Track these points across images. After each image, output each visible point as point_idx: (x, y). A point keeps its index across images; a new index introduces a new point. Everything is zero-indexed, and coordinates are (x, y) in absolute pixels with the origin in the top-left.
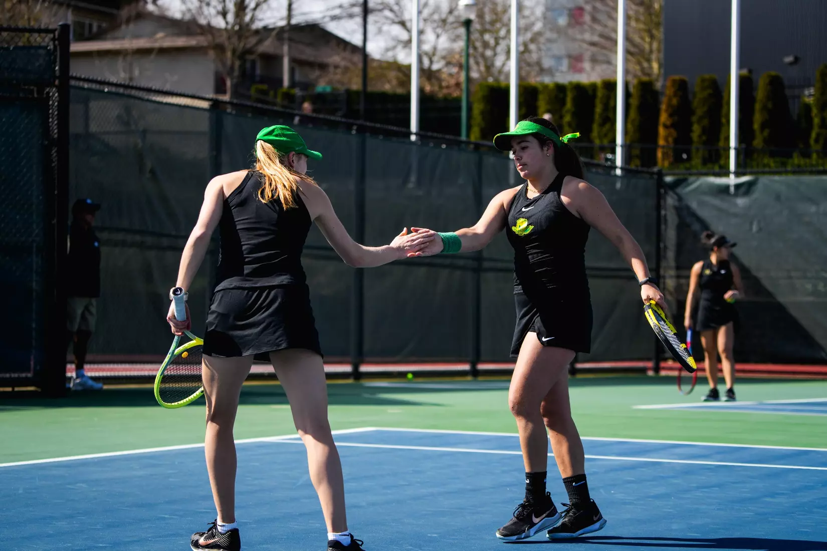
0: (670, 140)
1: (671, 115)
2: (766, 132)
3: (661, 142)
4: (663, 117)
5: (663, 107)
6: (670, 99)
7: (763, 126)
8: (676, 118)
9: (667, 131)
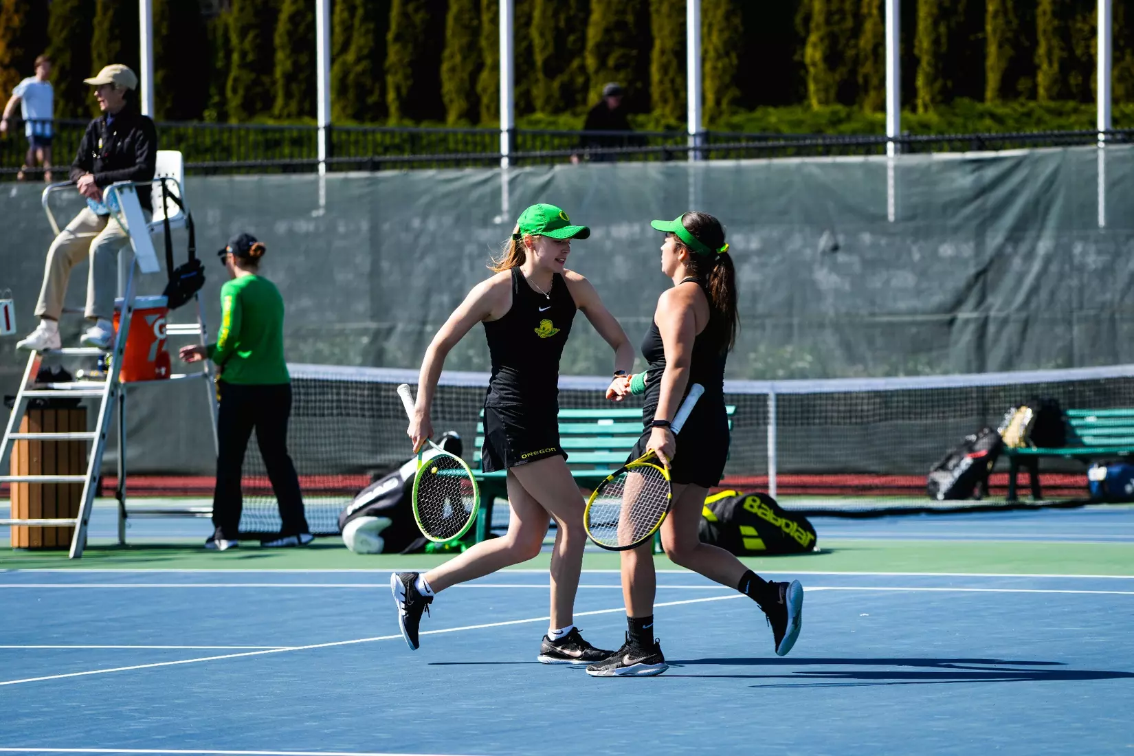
1: (10, 46)
6: (9, 20)
8: (19, 51)
9: (5, 74)
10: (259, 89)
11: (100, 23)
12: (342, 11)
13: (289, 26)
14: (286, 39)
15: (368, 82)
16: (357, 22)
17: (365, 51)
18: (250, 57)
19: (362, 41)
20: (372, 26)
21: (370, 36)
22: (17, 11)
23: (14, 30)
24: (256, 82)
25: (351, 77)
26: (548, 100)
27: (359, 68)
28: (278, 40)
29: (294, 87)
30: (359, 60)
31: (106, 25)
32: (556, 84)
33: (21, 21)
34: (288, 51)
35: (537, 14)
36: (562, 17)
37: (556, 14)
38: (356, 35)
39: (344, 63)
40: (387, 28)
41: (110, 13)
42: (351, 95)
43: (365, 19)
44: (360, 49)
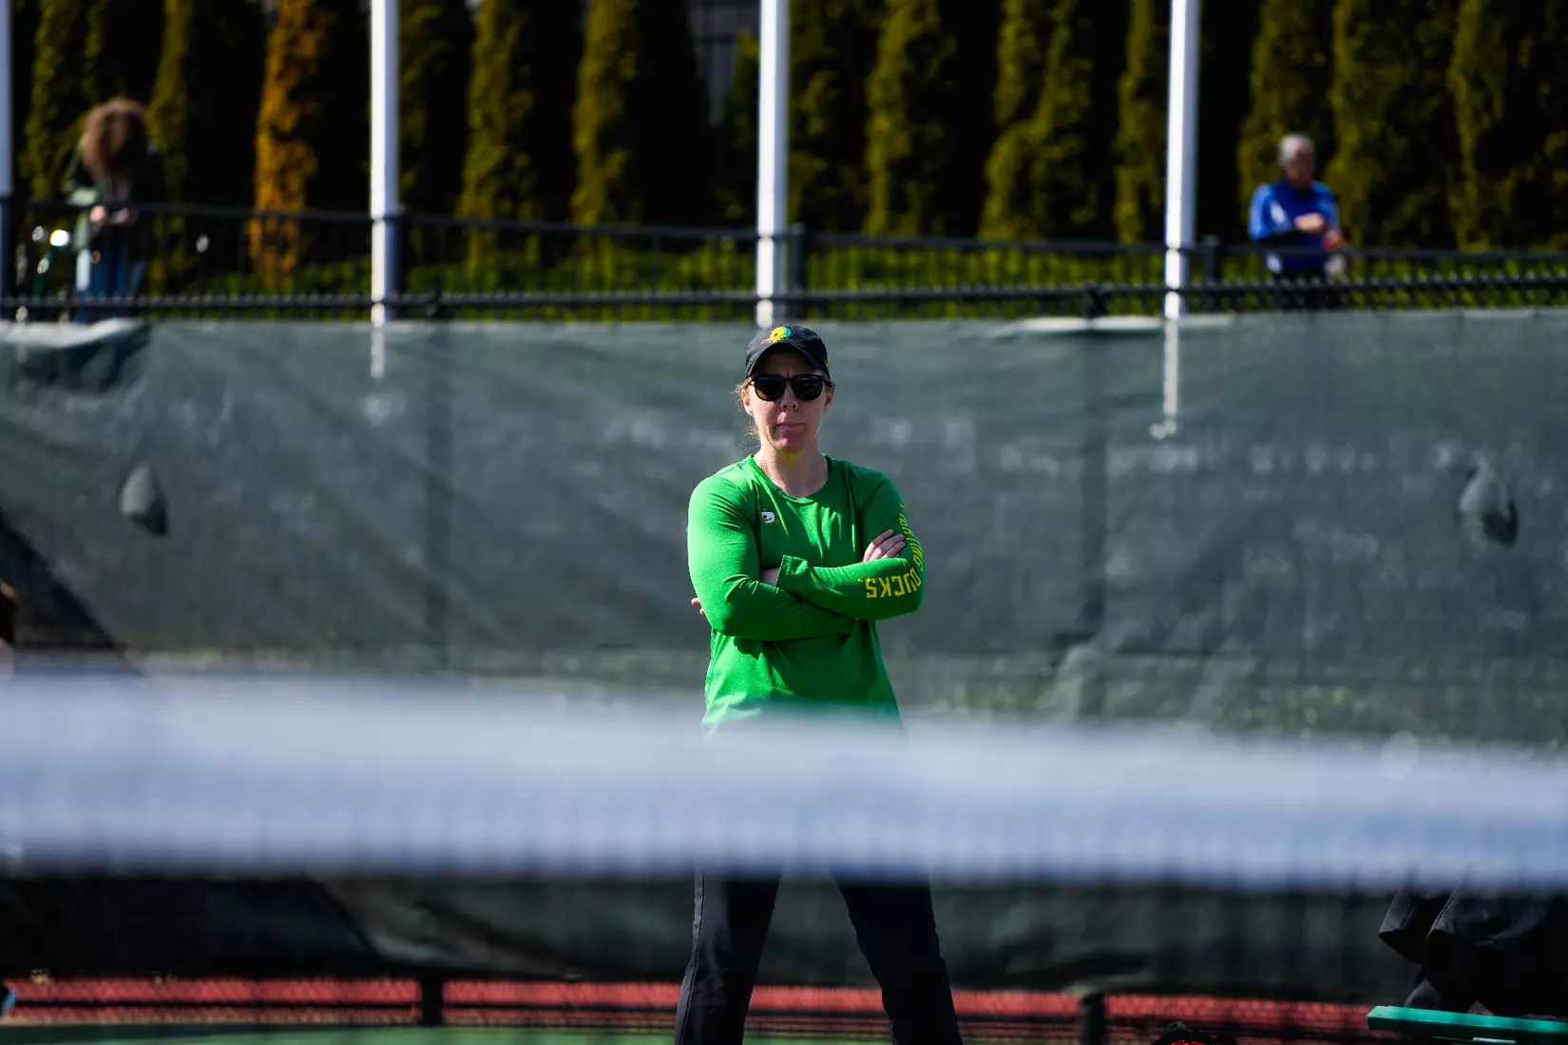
0: (295, 183)
1: (294, 96)
2: (616, 160)
3: (266, 193)
4: (273, 102)
5: (274, 64)
6: (293, 42)
7: (606, 141)
8: (313, 107)
9: (283, 152)
10: (830, 192)
11: (490, 53)
12: (1021, 34)
13: (905, 65)
14: (897, 89)
15: (1074, 179)
16: (1055, 53)
17: (1074, 116)
18: (817, 126)
19: (1065, 96)
20: (1086, 65)
21: (1084, 86)
22: (310, 25)
23: (303, 64)
24: (827, 178)
25: (1039, 169)
26: (1485, 223)
27: (1056, 152)
28: (875, 93)
29: (912, 189)
30: (1057, 134)
31: (502, 58)
32: (1507, 186)
33: (319, 44)
34: (900, 115)
35: (1464, 39)
36: (1526, 46)
37: (1510, 43)
38: (1050, 81)
39: (1023, 142)
40: (1120, 66)
41: (512, 33)
42: (1039, 204)
43: (1073, 50)
44: (1061, 110)
